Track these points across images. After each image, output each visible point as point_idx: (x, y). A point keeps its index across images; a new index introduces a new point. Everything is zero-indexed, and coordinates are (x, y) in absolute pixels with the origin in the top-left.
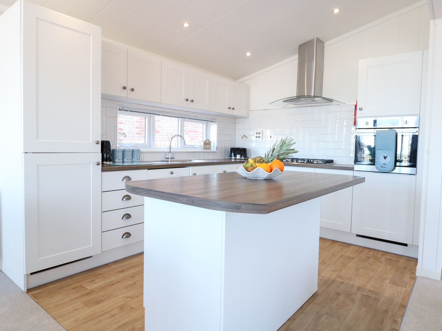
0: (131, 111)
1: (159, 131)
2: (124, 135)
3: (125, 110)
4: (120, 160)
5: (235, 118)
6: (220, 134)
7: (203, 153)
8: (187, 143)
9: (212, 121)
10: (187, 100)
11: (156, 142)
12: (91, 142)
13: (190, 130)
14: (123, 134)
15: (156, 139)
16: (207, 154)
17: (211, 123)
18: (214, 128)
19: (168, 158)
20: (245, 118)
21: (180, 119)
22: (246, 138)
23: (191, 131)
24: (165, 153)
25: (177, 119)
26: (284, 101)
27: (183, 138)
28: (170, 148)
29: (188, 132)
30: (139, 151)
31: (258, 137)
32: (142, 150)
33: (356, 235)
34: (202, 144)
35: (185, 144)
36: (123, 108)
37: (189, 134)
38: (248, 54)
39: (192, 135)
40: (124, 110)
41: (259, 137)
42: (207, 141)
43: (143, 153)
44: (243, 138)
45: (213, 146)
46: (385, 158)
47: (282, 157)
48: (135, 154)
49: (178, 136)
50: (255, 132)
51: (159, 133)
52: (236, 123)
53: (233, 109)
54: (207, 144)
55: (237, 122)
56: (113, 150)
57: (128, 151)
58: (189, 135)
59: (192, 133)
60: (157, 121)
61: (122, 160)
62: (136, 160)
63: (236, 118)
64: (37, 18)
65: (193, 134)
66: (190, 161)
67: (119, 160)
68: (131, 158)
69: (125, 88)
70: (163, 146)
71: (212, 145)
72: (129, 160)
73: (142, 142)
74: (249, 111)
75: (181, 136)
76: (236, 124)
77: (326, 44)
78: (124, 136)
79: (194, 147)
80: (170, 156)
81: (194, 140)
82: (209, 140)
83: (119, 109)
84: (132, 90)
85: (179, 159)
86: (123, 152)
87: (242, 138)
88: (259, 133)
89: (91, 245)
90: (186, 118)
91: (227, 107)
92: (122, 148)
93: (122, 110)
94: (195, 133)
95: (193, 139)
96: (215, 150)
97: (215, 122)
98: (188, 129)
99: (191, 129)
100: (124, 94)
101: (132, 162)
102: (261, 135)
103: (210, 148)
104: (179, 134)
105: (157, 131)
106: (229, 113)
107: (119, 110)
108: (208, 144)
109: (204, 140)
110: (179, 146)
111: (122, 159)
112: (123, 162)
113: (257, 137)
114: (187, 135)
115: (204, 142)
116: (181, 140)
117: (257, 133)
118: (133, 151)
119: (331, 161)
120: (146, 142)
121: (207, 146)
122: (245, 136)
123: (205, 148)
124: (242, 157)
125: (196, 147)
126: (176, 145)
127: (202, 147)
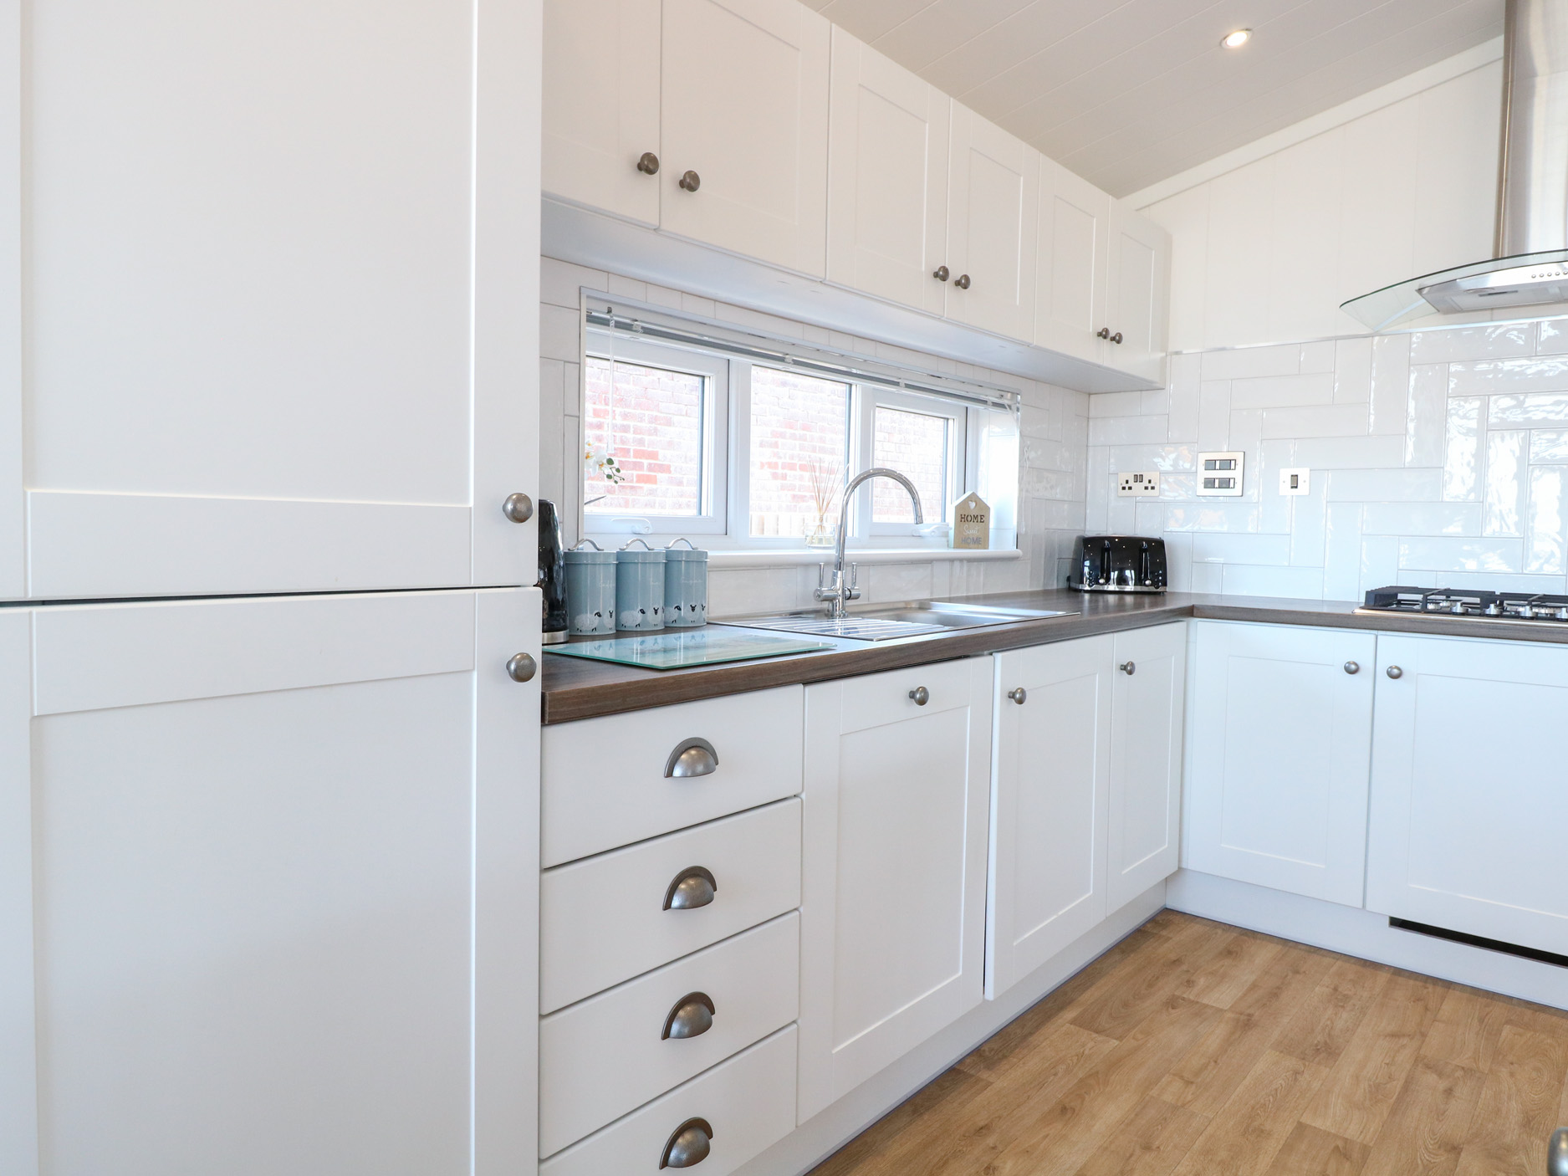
0: (648, 331)
1: (669, 467)
2: (607, 470)
3: (619, 326)
4: (606, 616)
6: (1029, 470)
9: (1002, 406)
12: (471, 504)
14: (601, 465)
19: (831, 599)
21: (859, 387)
22: (1146, 488)
23: (792, 467)
28: (842, 544)
29: (783, 468)
30: (697, 559)
31: (1217, 485)
34: (951, 519)
36: (609, 311)
37: (784, 477)
38: (1237, 39)
40: (612, 323)
41: (1225, 483)
42: (973, 505)
44: (1130, 488)
45: (1001, 528)
48: (681, 579)
50: (1203, 457)
51: (670, 472)
54: (972, 516)
55: (1092, 414)
56: (568, 555)
57: (646, 559)
58: (784, 482)
59: (798, 473)
60: (660, 424)
61: (614, 615)
63: (1090, 394)
67: (599, 614)
68: (660, 605)
69: (648, 165)
71: (993, 523)
72: (650, 613)
78: (609, 477)
81: (804, 501)
82: (978, 501)
83: (587, 316)
84: (690, 183)
86: (622, 563)
87: (1124, 488)
88: (1227, 464)
91: (1095, 326)
92: (611, 547)
93: (604, 322)
96: (1009, 547)
98: (780, 458)
99: (792, 457)
102: (1235, 474)
103: (981, 541)
105: (662, 465)
107: (591, 319)
108: (976, 517)
111: (612, 609)
113: (1209, 483)
114: (779, 482)
115: (957, 508)
117: (1211, 464)
118: (670, 561)
121: (973, 530)
122: (1139, 478)
123: (962, 541)
124: (1147, 582)
127: (946, 535)
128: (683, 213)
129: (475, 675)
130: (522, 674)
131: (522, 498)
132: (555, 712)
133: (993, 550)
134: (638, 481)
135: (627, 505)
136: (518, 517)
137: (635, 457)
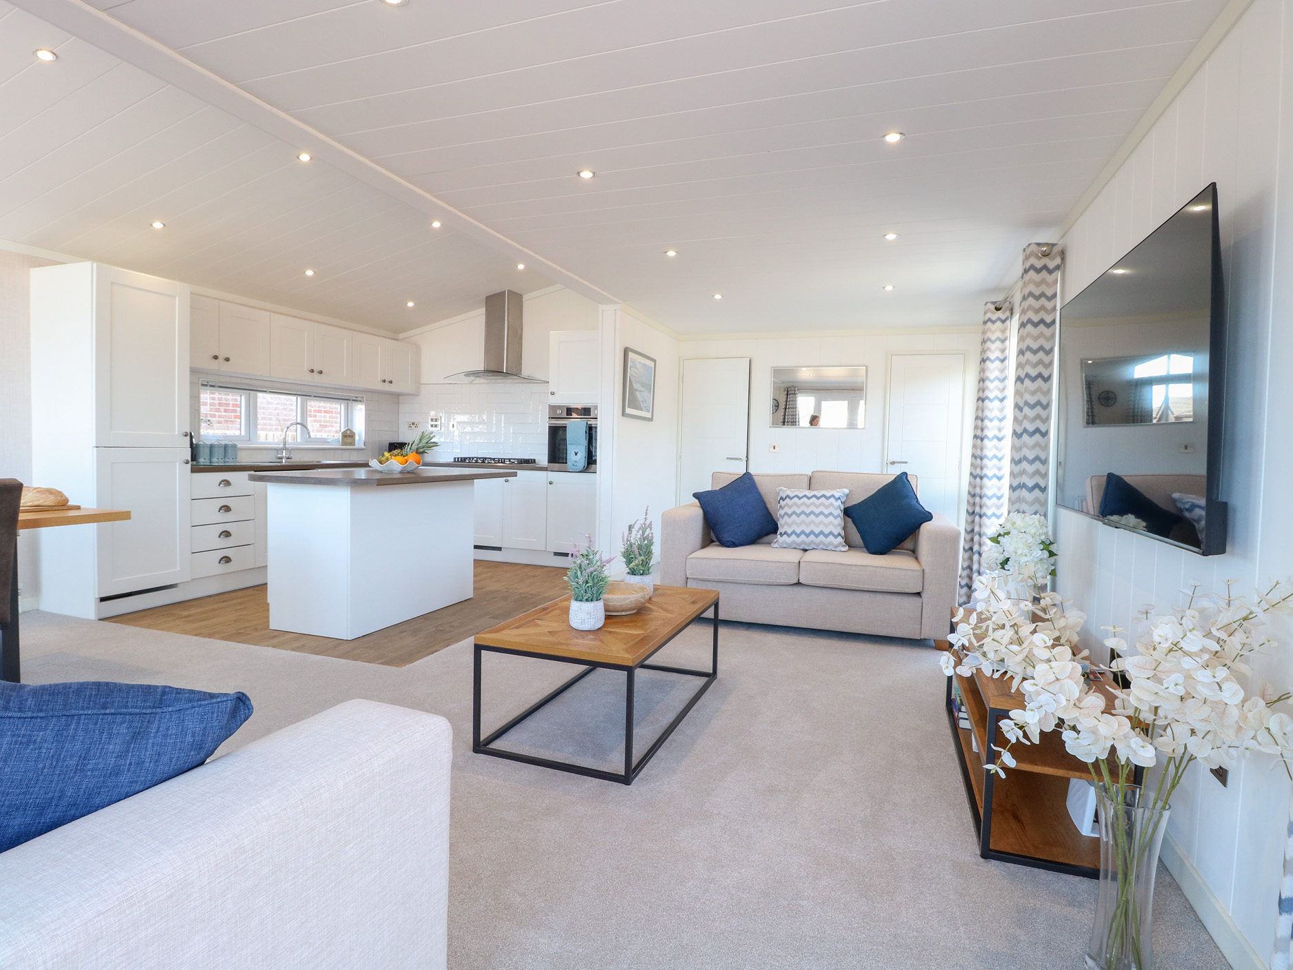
0: (220, 387)
2: (208, 423)
4: (207, 459)
5: (397, 396)
6: (370, 421)
7: (341, 451)
8: (312, 435)
9: (357, 401)
10: (312, 371)
11: (259, 432)
12: (177, 433)
13: (317, 409)
15: (259, 427)
16: (347, 452)
17: (354, 403)
18: (359, 413)
19: (281, 458)
20: (413, 395)
21: (299, 398)
22: (416, 427)
23: (320, 411)
24: (277, 450)
25: (294, 398)
26: (466, 375)
27: (306, 427)
28: (285, 444)
29: (314, 412)
30: (234, 446)
32: (239, 446)
33: (553, 554)
34: (339, 436)
35: (309, 436)
37: (315, 416)
38: (410, 304)
39: (323, 419)
40: (211, 386)
41: (436, 426)
42: (348, 432)
43: (241, 449)
44: (411, 427)
45: (359, 440)
46: (576, 454)
47: (421, 450)
48: (230, 451)
49: (297, 424)
50: (430, 417)
52: (399, 403)
53: (391, 382)
54: (348, 436)
56: (196, 444)
57: (219, 446)
59: (323, 414)
60: (262, 402)
62: (231, 459)
64: (112, 283)
65: (325, 417)
66: (319, 462)
68: (223, 455)
69: (216, 357)
70: (270, 440)
71: (357, 438)
72: (220, 457)
73: (237, 433)
74: (420, 384)
75: (302, 424)
76: (400, 406)
77: (525, 297)
79: (325, 441)
80: (284, 454)
82: (351, 431)
84: (227, 360)
85: (298, 458)
86: (211, 447)
88: (436, 420)
89: (178, 569)
90: (310, 396)
91: (379, 379)
92: (209, 442)
93: (206, 385)
94: (328, 415)
95: (326, 426)
96: (363, 446)
97: (360, 401)
100: (214, 365)
101: (225, 462)
102: (438, 423)
103: (353, 443)
104: (299, 421)
106: (384, 389)
107: (203, 385)
108: (350, 436)
109: (343, 430)
110: (299, 440)
111: (209, 457)
112: (211, 462)
113: (432, 426)
115: (342, 433)
116: (301, 428)
117: (432, 420)
118: (226, 447)
119: (533, 461)
120: (243, 434)
121: (349, 440)
122: (413, 424)
123: (344, 443)
125: (329, 440)
126: (295, 437)
127: (339, 441)
128: (226, 367)
129: (178, 463)
130: (187, 463)
131: (187, 433)
132: (194, 470)
133: (357, 446)
134: (235, 418)
135: (228, 429)
136: (186, 436)
137: (233, 407)
